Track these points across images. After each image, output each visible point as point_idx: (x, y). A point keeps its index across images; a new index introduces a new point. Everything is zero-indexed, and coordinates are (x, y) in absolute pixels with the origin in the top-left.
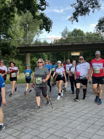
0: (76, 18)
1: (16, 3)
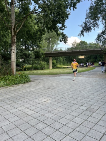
0: (83, 34)
1: (46, 26)
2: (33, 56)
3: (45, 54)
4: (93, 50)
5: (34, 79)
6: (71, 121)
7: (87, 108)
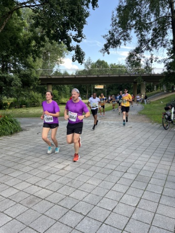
0: (108, 51)
2: (18, 82)
3: (40, 79)
4: (117, 76)
5: (26, 125)
6: (119, 202)
7: (135, 176)
